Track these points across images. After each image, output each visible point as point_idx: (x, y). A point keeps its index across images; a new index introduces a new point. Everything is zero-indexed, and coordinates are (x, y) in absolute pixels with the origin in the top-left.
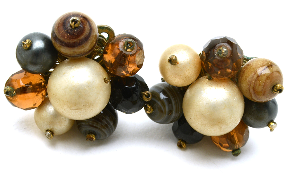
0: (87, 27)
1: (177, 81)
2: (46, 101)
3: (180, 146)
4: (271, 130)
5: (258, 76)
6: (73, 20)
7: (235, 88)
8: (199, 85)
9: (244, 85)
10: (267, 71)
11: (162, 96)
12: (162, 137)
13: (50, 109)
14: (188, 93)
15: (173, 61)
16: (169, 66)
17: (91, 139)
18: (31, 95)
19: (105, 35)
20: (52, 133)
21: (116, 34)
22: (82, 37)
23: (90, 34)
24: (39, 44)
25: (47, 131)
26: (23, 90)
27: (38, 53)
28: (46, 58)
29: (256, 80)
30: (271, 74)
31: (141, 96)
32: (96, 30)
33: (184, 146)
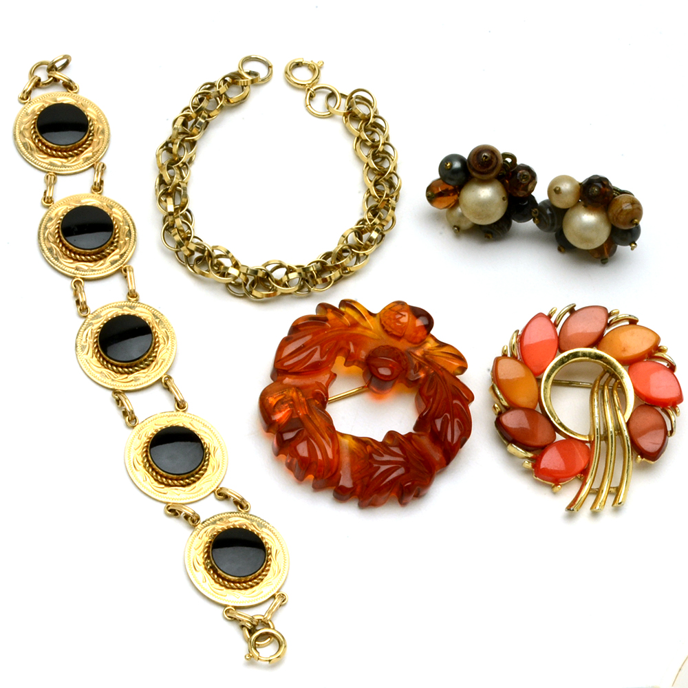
0: (494, 161)
1: (559, 204)
2: (457, 203)
3: (560, 250)
4: (632, 249)
5: (622, 210)
6: (485, 156)
7: (604, 215)
8: (576, 210)
9: (610, 214)
10: (630, 207)
11: (548, 212)
12: (546, 241)
13: (459, 210)
14: (569, 214)
15: (558, 191)
16: (554, 193)
17: (488, 237)
18: (445, 199)
19: (509, 160)
20: (459, 228)
21: (518, 163)
22: (491, 167)
23: (497, 163)
24: (457, 165)
25: (455, 226)
26: (441, 195)
27: (456, 171)
28: (461, 176)
29: (619, 214)
30: (633, 210)
31: (531, 211)
32: (501, 158)
33: (563, 250)
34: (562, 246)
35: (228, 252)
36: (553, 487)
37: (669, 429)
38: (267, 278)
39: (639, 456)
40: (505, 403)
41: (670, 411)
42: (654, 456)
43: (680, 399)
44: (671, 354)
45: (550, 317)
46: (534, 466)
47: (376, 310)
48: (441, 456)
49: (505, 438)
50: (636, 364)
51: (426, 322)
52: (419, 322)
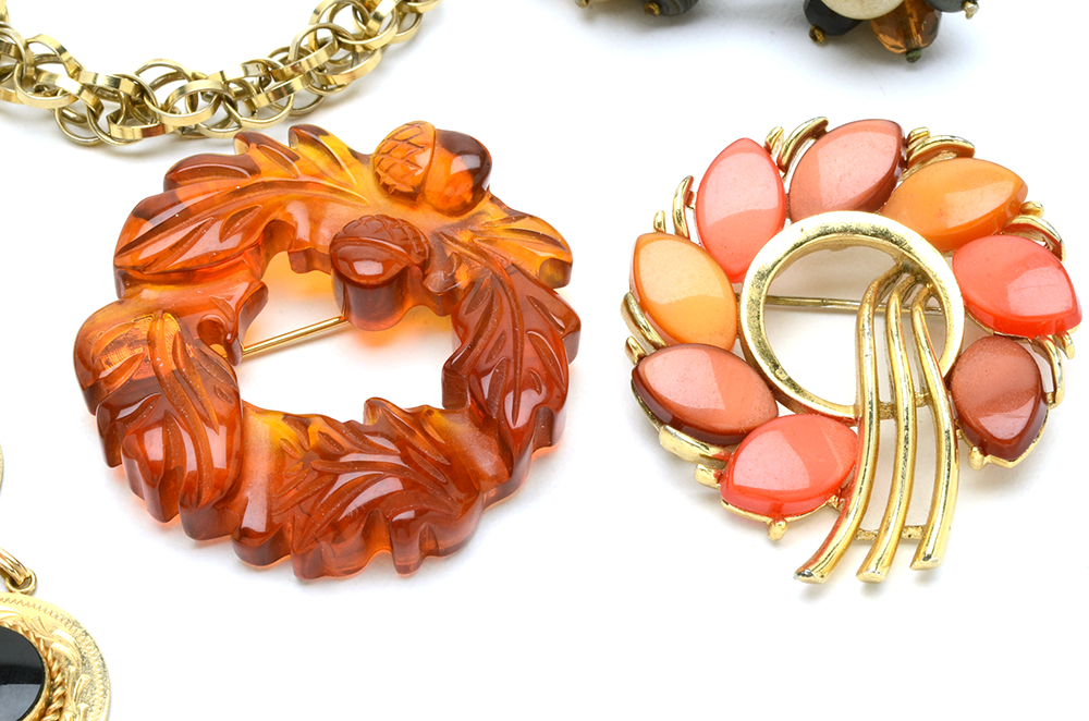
4: (968, 16)
33: (820, 37)
34: (817, 27)
35: (62, 50)
36: (768, 527)
37: (1049, 388)
38: (142, 96)
39: (975, 449)
40: (654, 336)
41: (1050, 345)
42: (1010, 449)
43: (1072, 317)
44: (1050, 218)
45: (768, 150)
46: (720, 478)
47: (368, 147)
48: (496, 457)
49: (654, 417)
50: (969, 245)
51: (473, 162)
52: (461, 164)
